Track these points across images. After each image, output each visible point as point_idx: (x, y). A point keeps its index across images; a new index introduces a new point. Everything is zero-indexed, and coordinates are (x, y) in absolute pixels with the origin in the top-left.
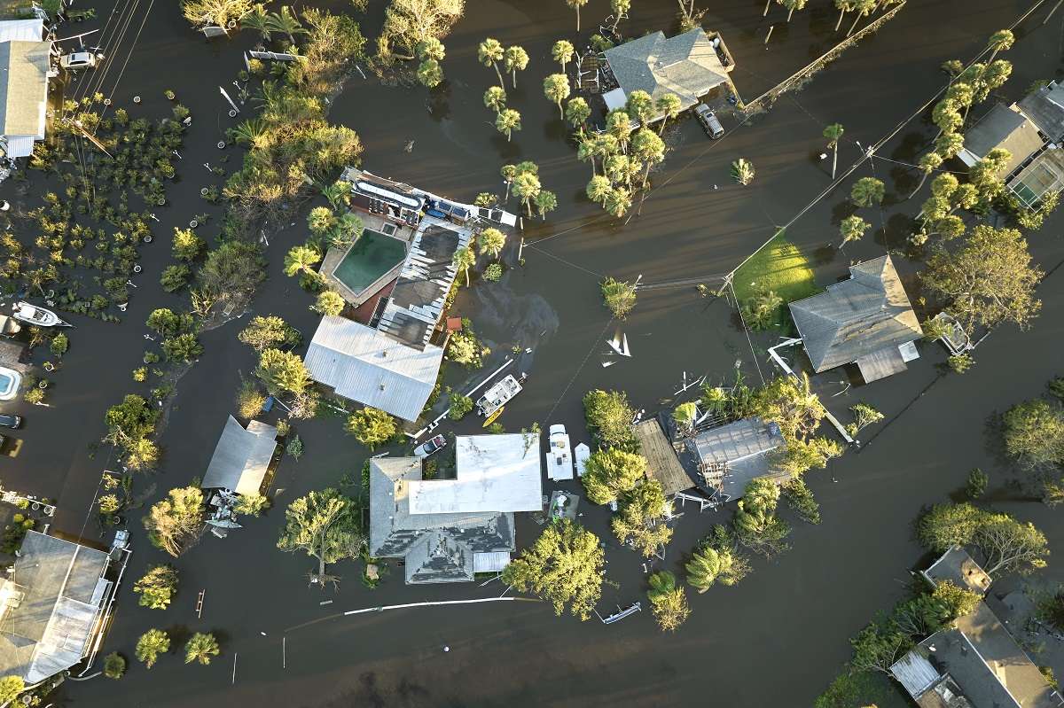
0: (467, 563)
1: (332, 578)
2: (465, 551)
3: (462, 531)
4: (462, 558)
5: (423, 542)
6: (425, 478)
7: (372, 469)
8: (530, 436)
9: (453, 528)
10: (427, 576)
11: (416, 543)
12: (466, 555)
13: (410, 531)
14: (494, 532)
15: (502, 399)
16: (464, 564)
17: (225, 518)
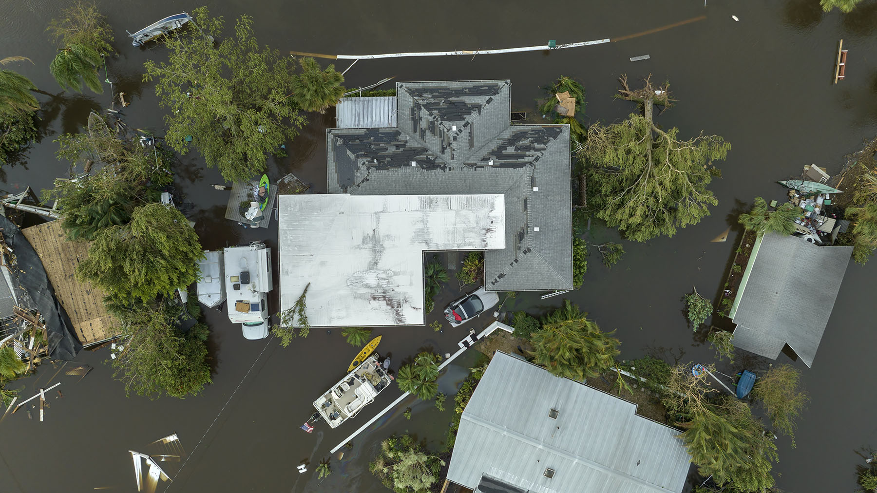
0: (407, 112)
1: (632, 95)
2: (411, 131)
3: (414, 164)
4: (416, 120)
5: (480, 148)
6: (480, 255)
7: (569, 272)
8: (295, 323)
9: (428, 169)
10: (476, 91)
11: (493, 146)
12: (409, 124)
13: (502, 166)
14: (360, 161)
15: (346, 387)
16: (413, 110)
17: (808, 196)
